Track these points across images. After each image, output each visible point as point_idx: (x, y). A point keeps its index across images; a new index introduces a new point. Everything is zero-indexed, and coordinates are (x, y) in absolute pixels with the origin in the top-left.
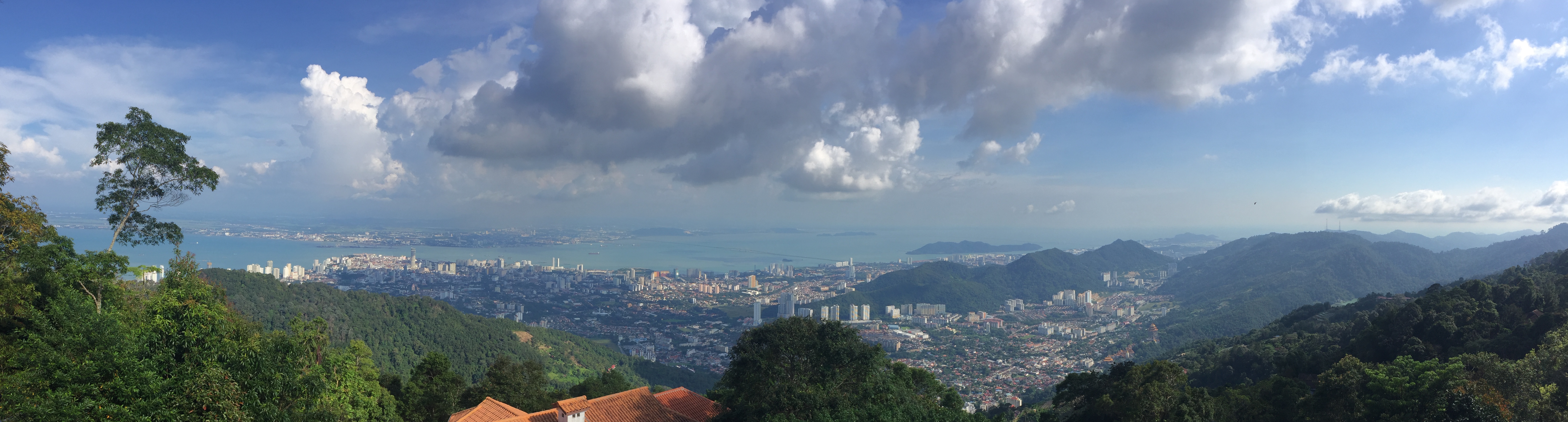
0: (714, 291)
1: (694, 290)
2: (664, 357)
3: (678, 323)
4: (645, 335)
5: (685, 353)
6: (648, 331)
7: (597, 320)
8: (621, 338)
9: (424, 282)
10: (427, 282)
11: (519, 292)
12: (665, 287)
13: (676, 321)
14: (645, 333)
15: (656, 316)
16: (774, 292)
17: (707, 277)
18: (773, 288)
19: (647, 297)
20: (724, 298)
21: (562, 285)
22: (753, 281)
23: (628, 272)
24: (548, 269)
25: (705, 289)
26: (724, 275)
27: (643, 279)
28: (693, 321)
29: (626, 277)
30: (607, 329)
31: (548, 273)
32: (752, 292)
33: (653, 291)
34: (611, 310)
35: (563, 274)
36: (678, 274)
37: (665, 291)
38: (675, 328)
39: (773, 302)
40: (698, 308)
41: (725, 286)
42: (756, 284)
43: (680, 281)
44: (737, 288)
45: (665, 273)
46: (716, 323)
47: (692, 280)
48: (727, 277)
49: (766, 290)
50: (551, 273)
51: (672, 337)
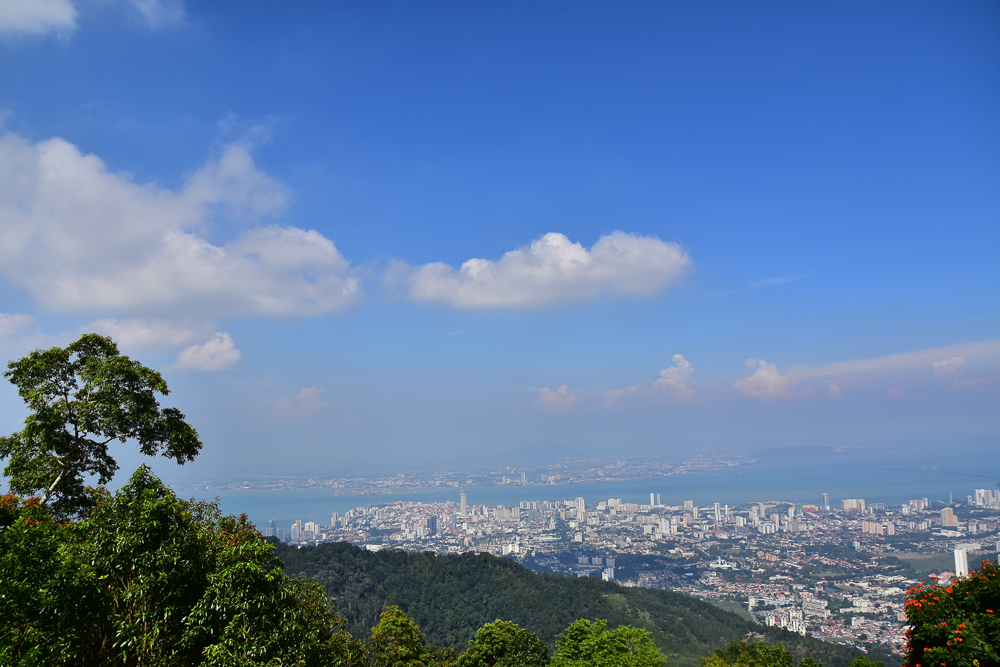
0: (886, 531)
1: (855, 530)
2: (817, 629)
3: (836, 579)
4: (787, 596)
5: (848, 622)
6: (791, 589)
7: (718, 575)
8: (752, 602)
9: (480, 534)
10: (484, 533)
11: (607, 540)
12: (811, 528)
13: (833, 575)
14: (787, 593)
15: (800, 568)
16: (988, 534)
17: (875, 511)
18: (984, 527)
19: (785, 542)
20: (903, 541)
21: (666, 529)
22: (948, 516)
23: (755, 508)
24: (645, 508)
25: (873, 528)
26: (900, 507)
27: (776, 516)
28: (858, 575)
29: (753, 514)
30: (731, 587)
31: (645, 514)
32: (950, 534)
33: (794, 534)
34: (736, 561)
35: (666, 514)
36: (828, 508)
37: (811, 532)
38: (831, 586)
39: (988, 548)
40: (864, 556)
41: (904, 523)
42: (955, 521)
43: (832, 517)
44: (923, 526)
45: (809, 507)
46: (895, 578)
47: (852, 515)
48: (905, 510)
49: (973, 529)
50: (649, 514)
51: (828, 599)
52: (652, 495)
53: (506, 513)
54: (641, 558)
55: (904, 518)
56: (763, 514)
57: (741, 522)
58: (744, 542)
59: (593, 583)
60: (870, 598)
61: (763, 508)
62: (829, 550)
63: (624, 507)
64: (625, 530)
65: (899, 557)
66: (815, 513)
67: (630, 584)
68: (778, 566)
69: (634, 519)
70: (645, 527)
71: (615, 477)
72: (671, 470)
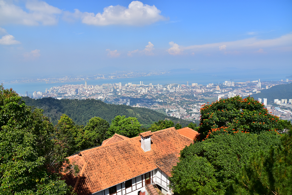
0: (202, 92)
1: (194, 91)
2: (183, 117)
3: (189, 104)
4: (176, 109)
5: (191, 115)
7: (158, 103)
8: (167, 110)
9: (91, 93)
10: (92, 93)
11: (128, 94)
12: (183, 91)
14: (176, 108)
15: (180, 101)
16: (226, 92)
17: (200, 86)
18: (226, 91)
19: (176, 95)
20: (206, 94)
21: (144, 91)
22: (218, 88)
23: (169, 85)
24: (139, 85)
25: (199, 91)
26: (206, 85)
27: (174, 88)
28: (194, 103)
29: (168, 87)
30: (161, 107)
31: (139, 87)
32: (218, 92)
33: (179, 92)
34: (163, 100)
35: (144, 87)
36: (188, 85)
37: (183, 92)
38: (187, 106)
39: (226, 96)
40: (196, 98)
41: (207, 90)
42: (219, 89)
43: (189, 88)
44: (211, 90)
45: (183, 85)
46: (204, 104)
47: (194, 87)
48: (208, 86)
49: (223, 91)
50: (140, 87)
51: (186, 109)
52: (141, 82)
53: (99, 87)
54: (137, 99)
55: (207, 88)
56: (171, 87)
57: (165, 89)
58: (165, 94)
59: (124, 107)
60: (197, 109)
61: (171, 85)
62: (187, 97)
63: (133, 85)
64: (133, 91)
65: (205, 98)
66: (185, 87)
67: (134, 106)
68: (174, 101)
69: (136, 89)
70: (138, 91)
71: (130, 76)
72: (146, 75)
